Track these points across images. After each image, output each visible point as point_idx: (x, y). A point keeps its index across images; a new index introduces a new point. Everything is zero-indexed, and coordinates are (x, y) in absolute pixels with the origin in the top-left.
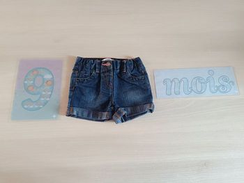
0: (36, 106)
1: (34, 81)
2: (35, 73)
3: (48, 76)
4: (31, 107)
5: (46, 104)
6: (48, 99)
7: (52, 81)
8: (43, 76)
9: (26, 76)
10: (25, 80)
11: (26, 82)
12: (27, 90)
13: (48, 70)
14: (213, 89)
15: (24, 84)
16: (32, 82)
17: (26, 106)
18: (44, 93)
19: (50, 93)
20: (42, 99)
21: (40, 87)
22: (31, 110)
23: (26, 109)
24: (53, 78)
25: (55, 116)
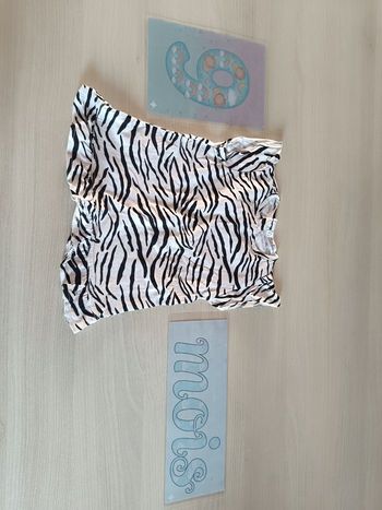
0: (174, 71)
1: (228, 70)
2: (240, 73)
3: (232, 98)
4: (174, 61)
5: (179, 89)
6: (188, 94)
7: (224, 105)
8: (232, 87)
9: (234, 56)
10: (226, 52)
11: (222, 53)
12: (204, 56)
14: (181, 445)
15: (220, 50)
16: (222, 65)
17: (174, 49)
18: (200, 87)
19: (200, 99)
20: (188, 83)
21: (213, 82)
22: (167, 59)
23: (170, 49)
24: (229, 107)
25: (153, 105)
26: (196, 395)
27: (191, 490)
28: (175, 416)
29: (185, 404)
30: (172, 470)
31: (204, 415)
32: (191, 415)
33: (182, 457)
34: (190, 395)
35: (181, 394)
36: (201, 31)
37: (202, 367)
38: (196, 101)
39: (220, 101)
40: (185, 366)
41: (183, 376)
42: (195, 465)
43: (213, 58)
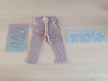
0: (17, 45)
1: (16, 33)
2: (16, 30)
3: (22, 32)
5: (21, 44)
6: (22, 42)
7: (24, 34)
8: (20, 32)
9: (12, 31)
10: (12, 33)
11: (12, 34)
12: (13, 38)
13: (22, 29)
14: (94, 39)
17: (12, 45)
18: (20, 39)
19: (23, 39)
20: (19, 42)
21: (19, 36)
22: (14, 47)
23: (12, 47)
24: (25, 32)
25: (25, 50)
26: (83, 36)
28: (88, 41)
29: (85, 39)
31: (87, 34)
32: (87, 37)
33: (97, 39)
36: (7, 39)
37: (77, 36)
40: (77, 39)
41: (79, 40)
43: (13, 36)
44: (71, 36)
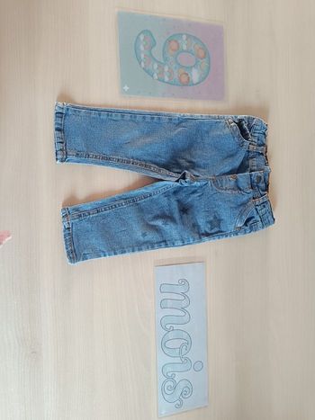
0: (142, 56)
1: (187, 51)
2: (201, 53)
3: (195, 76)
4: (142, 48)
5: (147, 72)
6: (156, 76)
7: (188, 83)
8: (195, 66)
9: (195, 38)
10: (188, 36)
11: (184, 37)
12: (169, 41)
13: (205, 78)
15: (182, 34)
16: (185, 48)
17: (142, 37)
18: (166, 69)
19: (167, 79)
20: (156, 66)
21: (176, 62)
22: (136, 49)
23: (138, 38)
24: (193, 84)
25: (126, 88)
26: (181, 327)
27: (180, 406)
28: (163, 345)
29: (171, 335)
30: (163, 389)
31: (188, 343)
32: (177, 343)
33: (172, 378)
34: (175, 327)
35: (168, 327)
36: (164, 20)
37: (184, 303)
38: (163, 81)
39: (184, 79)
40: (170, 303)
41: (168, 312)
42: (182, 384)
43: (176, 41)
44: (184, 282)
